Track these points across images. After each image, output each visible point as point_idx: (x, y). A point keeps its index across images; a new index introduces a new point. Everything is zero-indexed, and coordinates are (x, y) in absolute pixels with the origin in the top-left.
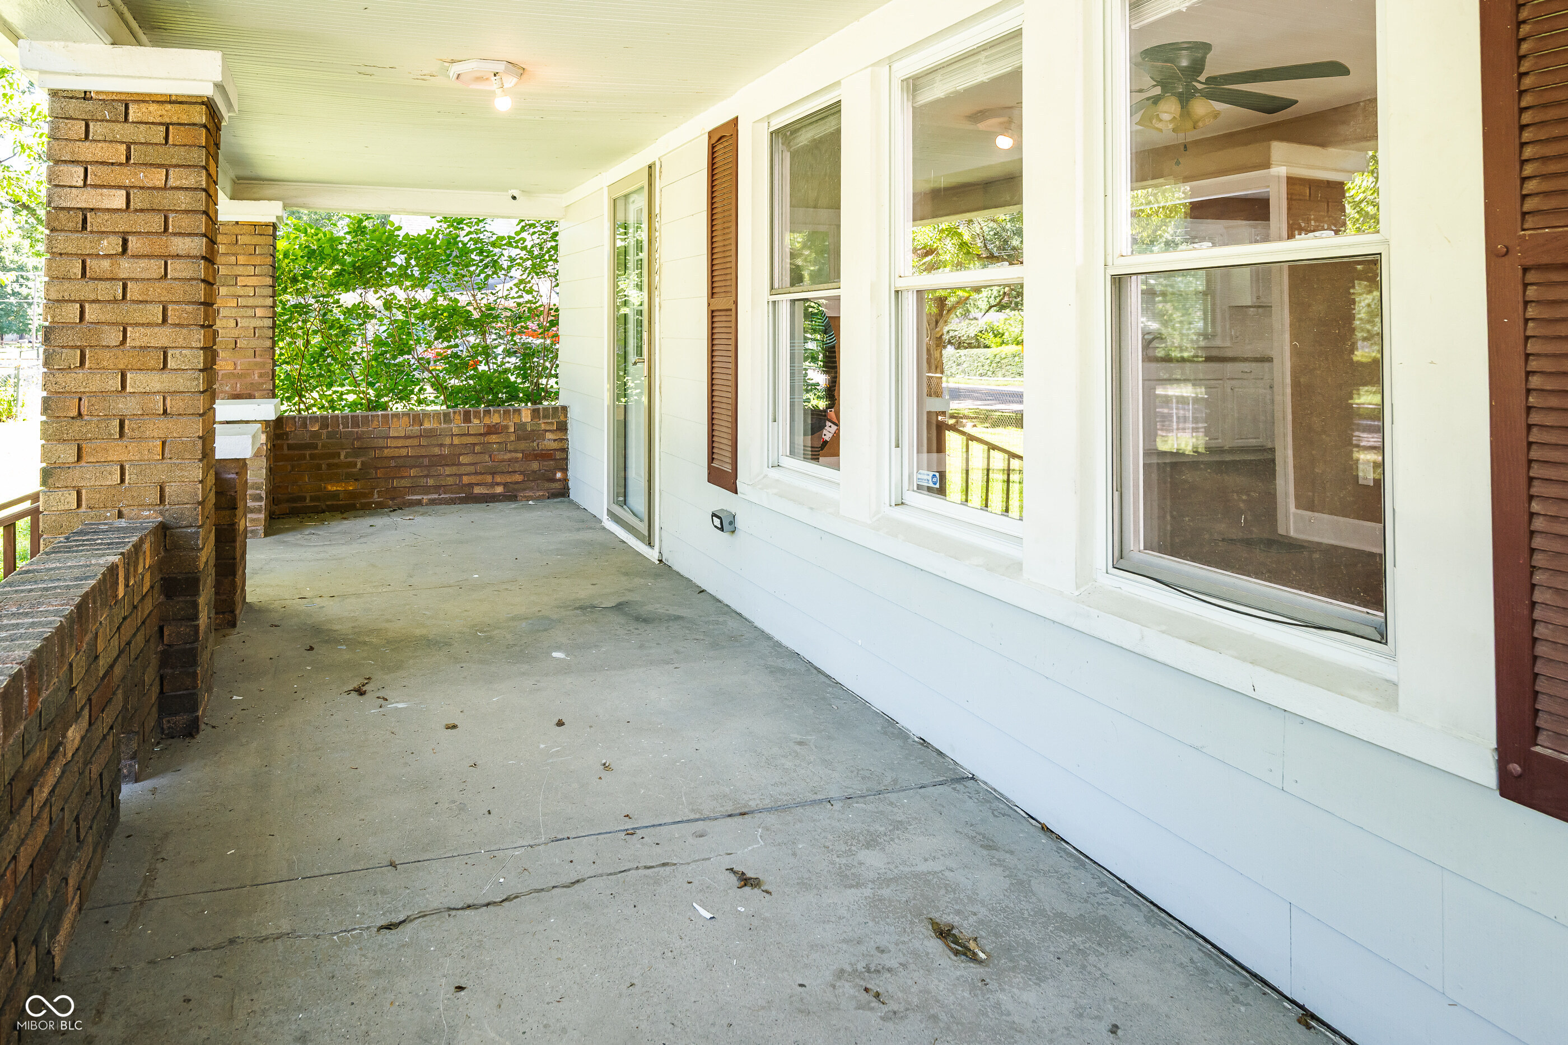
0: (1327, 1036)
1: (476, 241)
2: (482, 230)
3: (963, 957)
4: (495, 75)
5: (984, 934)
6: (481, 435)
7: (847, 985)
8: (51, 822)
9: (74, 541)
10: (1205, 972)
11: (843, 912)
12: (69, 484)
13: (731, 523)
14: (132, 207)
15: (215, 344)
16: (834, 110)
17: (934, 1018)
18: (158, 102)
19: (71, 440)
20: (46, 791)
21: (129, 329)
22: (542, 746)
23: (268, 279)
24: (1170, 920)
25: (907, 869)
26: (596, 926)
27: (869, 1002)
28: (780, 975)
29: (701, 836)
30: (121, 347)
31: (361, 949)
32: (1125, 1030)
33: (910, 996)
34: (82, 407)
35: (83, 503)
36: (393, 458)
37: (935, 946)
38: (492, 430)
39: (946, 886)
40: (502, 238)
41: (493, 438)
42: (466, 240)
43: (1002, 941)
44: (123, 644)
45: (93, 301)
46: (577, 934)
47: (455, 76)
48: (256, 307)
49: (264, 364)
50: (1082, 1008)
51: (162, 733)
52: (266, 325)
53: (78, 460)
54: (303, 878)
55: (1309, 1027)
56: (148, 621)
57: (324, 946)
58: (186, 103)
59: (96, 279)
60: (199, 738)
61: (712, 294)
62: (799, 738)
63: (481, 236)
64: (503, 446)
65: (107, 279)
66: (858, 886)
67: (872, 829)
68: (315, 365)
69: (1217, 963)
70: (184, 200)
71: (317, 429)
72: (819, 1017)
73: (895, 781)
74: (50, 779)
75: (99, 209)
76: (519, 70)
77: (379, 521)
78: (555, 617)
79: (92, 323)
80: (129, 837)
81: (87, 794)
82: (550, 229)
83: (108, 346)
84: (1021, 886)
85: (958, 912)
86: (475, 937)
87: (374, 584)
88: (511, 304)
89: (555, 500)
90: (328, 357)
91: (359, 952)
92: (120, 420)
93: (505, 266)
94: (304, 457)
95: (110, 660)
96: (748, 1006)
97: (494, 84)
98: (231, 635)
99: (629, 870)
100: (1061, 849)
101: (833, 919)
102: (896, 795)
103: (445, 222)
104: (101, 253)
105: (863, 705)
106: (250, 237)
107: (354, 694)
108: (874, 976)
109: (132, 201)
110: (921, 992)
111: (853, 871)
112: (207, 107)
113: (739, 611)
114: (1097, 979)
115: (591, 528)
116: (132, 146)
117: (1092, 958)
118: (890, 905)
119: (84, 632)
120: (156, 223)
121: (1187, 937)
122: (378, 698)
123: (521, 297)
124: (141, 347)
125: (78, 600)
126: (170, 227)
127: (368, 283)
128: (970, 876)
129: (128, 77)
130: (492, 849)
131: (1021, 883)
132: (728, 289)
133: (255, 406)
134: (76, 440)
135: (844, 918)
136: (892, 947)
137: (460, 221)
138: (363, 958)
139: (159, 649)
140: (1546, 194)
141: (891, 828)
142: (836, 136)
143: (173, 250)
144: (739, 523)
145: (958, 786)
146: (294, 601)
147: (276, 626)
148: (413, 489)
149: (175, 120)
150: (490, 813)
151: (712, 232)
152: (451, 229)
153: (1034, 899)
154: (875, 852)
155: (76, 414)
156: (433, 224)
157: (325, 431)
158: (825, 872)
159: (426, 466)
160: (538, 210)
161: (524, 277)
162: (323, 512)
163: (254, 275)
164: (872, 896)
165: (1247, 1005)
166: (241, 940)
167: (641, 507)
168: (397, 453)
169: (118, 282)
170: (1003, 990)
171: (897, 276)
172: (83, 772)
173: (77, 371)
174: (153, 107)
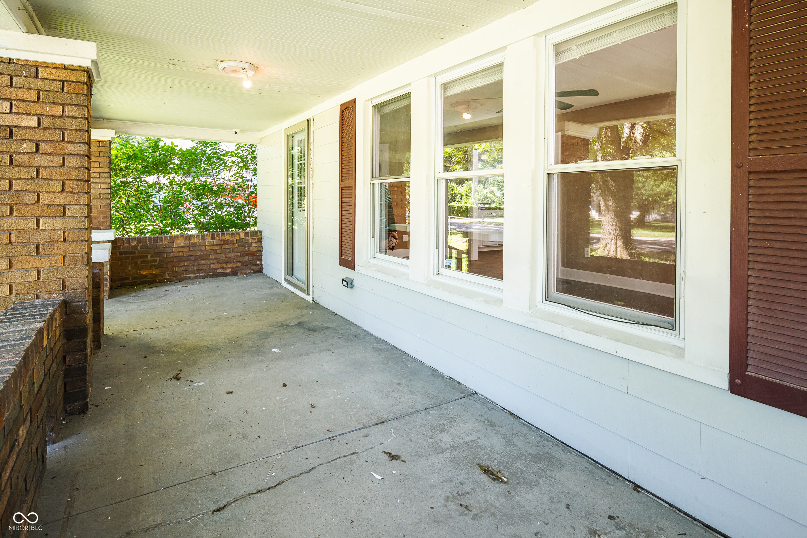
0: (646, 494)
1: (215, 153)
2: (218, 148)
3: (497, 481)
4: (243, 69)
5: (502, 469)
6: (220, 245)
7: (452, 504)
8: (11, 488)
9: (11, 314)
10: (592, 472)
11: (440, 466)
12: (4, 282)
13: (351, 284)
14: (41, 126)
15: (91, 203)
16: (408, 96)
17: (494, 514)
18: (57, 68)
19: (5, 257)
20: (8, 472)
21: (41, 194)
22: (278, 398)
23: (107, 169)
24: (572, 450)
25: (461, 441)
26: (327, 492)
27: (464, 512)
28: (421, 504)
29: (366, 436)
30: (36, 204)
31: (205, 526)
32: (572, 506)
33: (480, 505)
34: (12, 238)
35: (14, 292)
36: (175, 257)
37: (484, 477)
38: (226, 242)
39: (480, 447)
40: (229, 152)
41: (226, 246)
42: (210, 152)
43: (511, 471)
44: (46, 371)
45: (18, 179)
46: (318, 498)
47: (222, 68)
48: (101, 183)
49: (106, 212)
50: (552, 498)
51: (66, 413)
52: (106, 192)
53: (10, 268)
54: (164, 489)
55: (638, 492)
56: (58, 355)
57: (183, 528)
58: (74, 70)
59: (19, 166)
60: (89, 413)
61: (342, 179)
62: (397, 381)
63: (218, 151)
64: (231, 250)
65: (27, 166)
66: (442, 452)
67: (441, 423)
68: (131, 212)
69: (596, 467)
70: (74, 124)
71: (135, 244)
72: (444, 523)
73: (444, 398)
74: (11, 464)
75: (20, 127)
76: (255, 67)
77: (170, 288)
78: (270, 331)
79: (17, 191)
80: (54, 478)
81: (31, 461)
82: (251, 148)
83: (28, 204)
84: (510, 442)
85: (489, 459)
86: (266, 508)
87: (174, 321)
88: (232, 183)
89: (257, 274)
90: (139, 208)
91: (205, 528)
92: (36, 245)
93: (229, 165)
94: (128, 258)
95: (40, 383)
96: (410, 523)
97: (242, 74)
98: (99, 353)
99: (336, 459)
100: (519, 422)
101: (436, 471)
102: (446, 405)
103: (200, 144)
104: (22, 151)
105: (421, 363)
106: (96, 148)
107: (174, 380)
108: (462, 497)
109: (41, 123)
110: (484, 502)
111: (438, 445)
112: (87, 73)
113: (355, 323)
114: (553, 483)
115: (277, 287)
116: (41, 92)
117: (548, 473)
118: (459, 460)
119: (27, 371)
120: (57, 136)
121: (581, 457)
122: (188, 381)
123: (237, 180)
124: (49, 204)
125: (23, 353)
126: (66, 138)
127: (160, 172)
128: (488, 440)
129: (38, 52)
130: (265, 457)
131: (509, 441)
132: (351, 178)
133: (103, 234)
134: (8, 257)
135: (441, 469)
136: (466, 481)
137: (207, 144)
138: (207, 531)
139: (63, 368)
140: (760, 141)
141: (449, 421)
142: (408, 108)
143: (68, 151)
144: (355, 283)
145: (471, 398)
146: (132, 332)
147: (123, 346)
148: (186, 272)
149: (68, 79)
150: (259, 437)
151: (342, 151)
152: (202, 147)
153: (517, 448)
154: (445, 434)
155: (8, 242)
156: (193, 144)
157: (139, 245)
158: (426, 447)
159: (193, 260)
160: (247, 139)
161: (239, 171)
162: (139, 284)
163: (100, 167)
164: (450, 456)
165: (613, 485)
166: (134, 532)
167: (303, 277)
168: (177, 254)
169: (33, 168)
170: (518, 495)
171: (438, 172)
172: (28, 451)
173: (8, 218)
174: (54, 71)
